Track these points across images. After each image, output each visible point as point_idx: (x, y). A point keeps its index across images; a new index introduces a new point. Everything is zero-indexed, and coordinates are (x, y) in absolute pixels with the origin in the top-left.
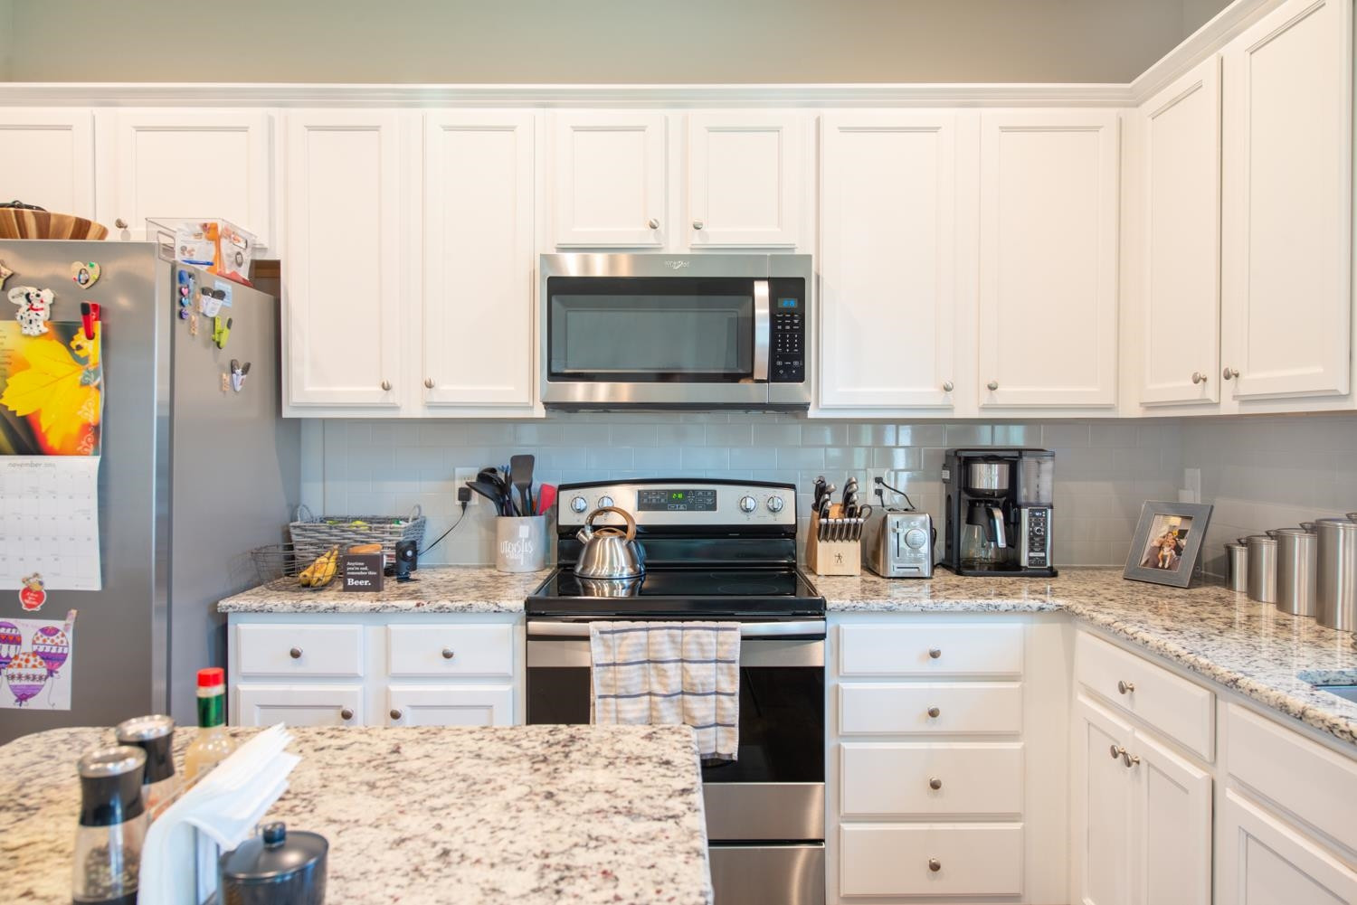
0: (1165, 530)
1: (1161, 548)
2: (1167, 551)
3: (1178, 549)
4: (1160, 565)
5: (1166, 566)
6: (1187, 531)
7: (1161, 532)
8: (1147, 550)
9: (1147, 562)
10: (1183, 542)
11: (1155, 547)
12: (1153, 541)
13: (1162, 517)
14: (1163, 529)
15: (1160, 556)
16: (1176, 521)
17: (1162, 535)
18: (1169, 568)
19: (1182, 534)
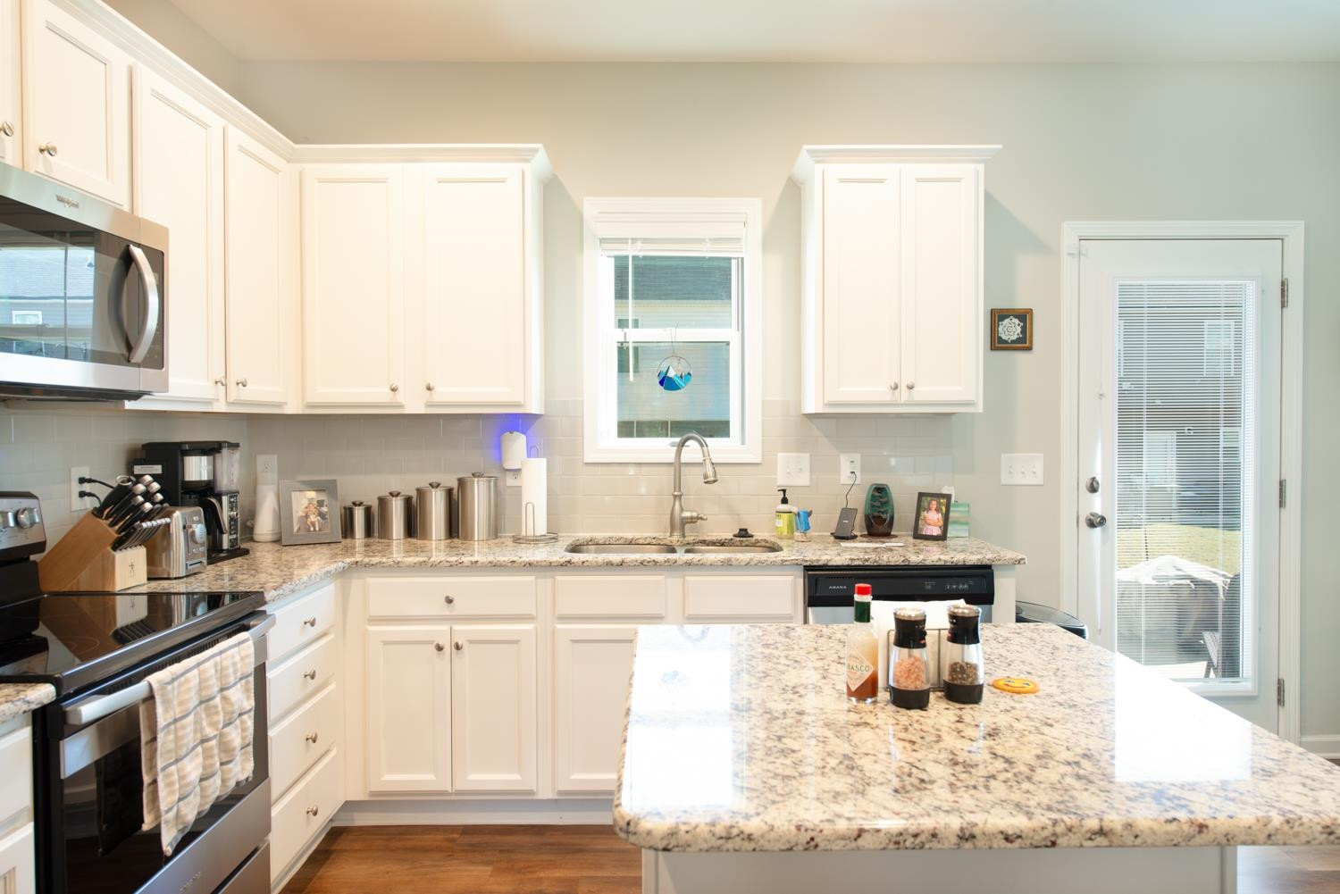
0: (305, 503)
1: (307, 516)
2: (313, 518)
3: (322, 515)
4: (312, 529)
5: (317, 529)
6: (323, 501)
7: (302, 505)
8: (295, 520)
9: (299, 529)
10: (325, 509)
11: (301, 517)
12: (297, 512)
13: (298, 493)
14: (303, 502)
15: (309, 523)
16: (312, 494)
17: (304, 506)
18: (320, 530)
19: (321, 503)
